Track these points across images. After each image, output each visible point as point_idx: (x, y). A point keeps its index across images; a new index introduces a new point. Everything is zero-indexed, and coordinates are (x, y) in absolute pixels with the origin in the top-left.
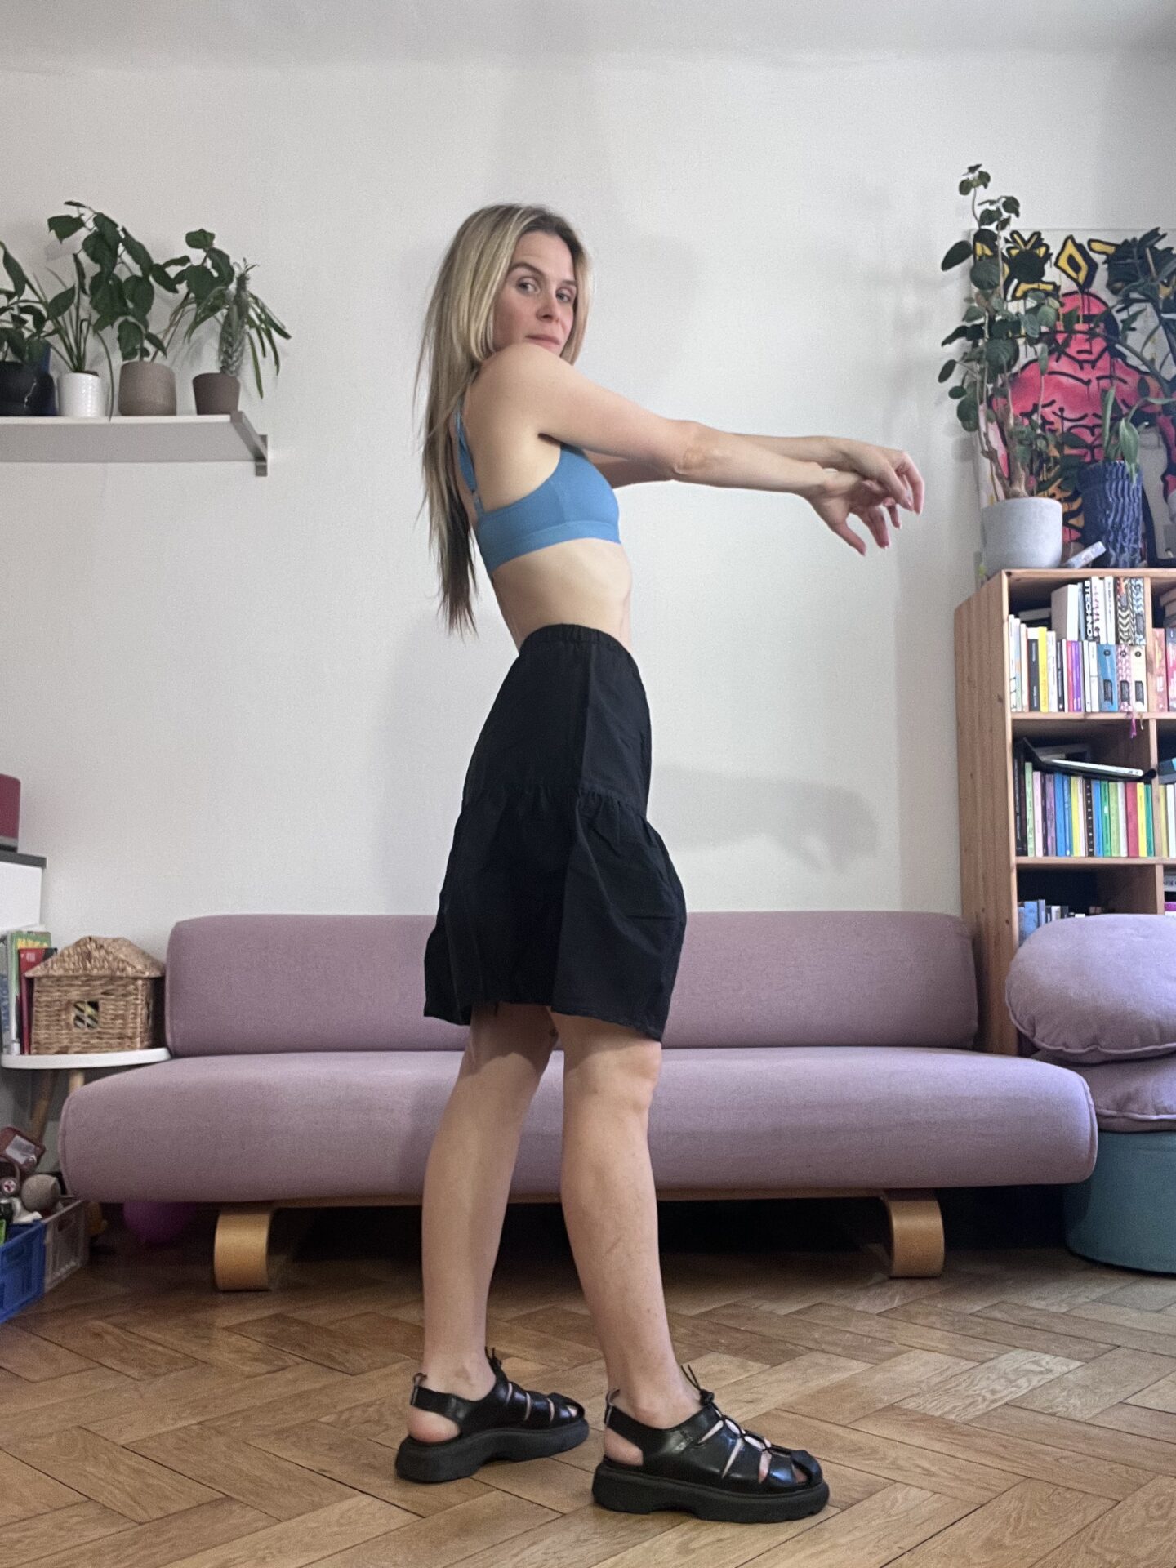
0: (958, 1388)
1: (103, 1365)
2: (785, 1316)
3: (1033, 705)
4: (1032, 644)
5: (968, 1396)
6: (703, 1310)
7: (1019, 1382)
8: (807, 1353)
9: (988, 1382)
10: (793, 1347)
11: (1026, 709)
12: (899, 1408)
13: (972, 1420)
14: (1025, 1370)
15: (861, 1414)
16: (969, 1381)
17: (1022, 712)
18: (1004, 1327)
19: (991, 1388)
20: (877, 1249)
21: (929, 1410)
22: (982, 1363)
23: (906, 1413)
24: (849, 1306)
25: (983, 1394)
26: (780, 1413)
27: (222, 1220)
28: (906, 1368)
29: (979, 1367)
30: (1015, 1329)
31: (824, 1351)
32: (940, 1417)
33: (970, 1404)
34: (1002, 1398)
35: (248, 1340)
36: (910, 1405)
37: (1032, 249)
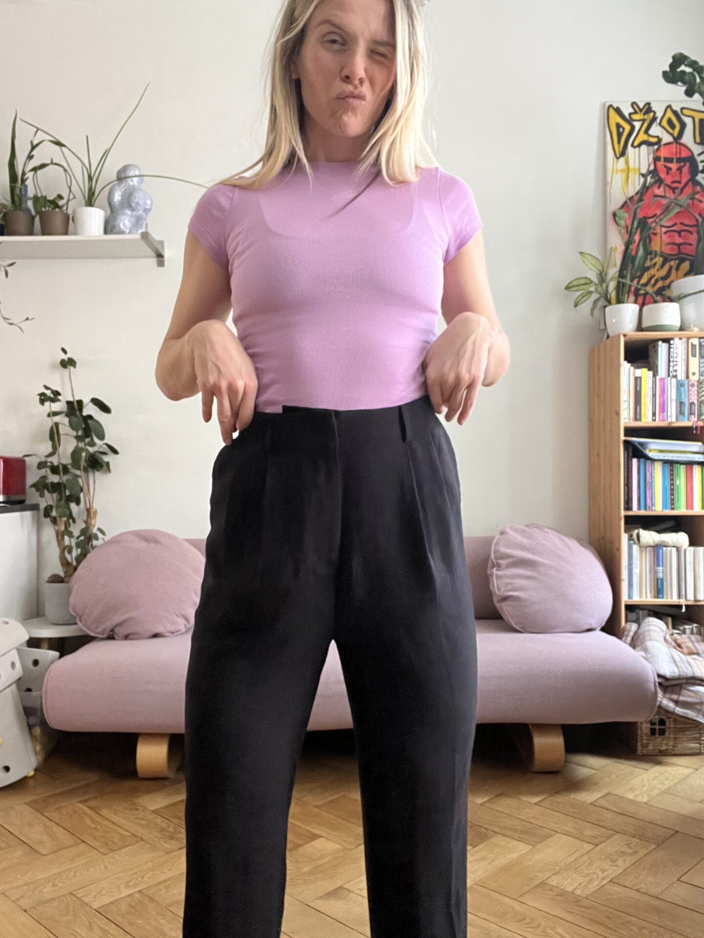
0: (583, 867)
1: (84, 842)
2: (481, 805)
3: (637, 416)
4: (638, 380)
7: (617, 863)
8: (493, 836)
9: (599, 863)
10: (485, 831)
11: (631, 421)
12: (548, 884)
13: (590, 895)
14: (622, 852)
15: (526, 889)
16: (588, 861)
17: (629, 422)
18: (610, 815)
19: (601, 867)
21: (565, 886)
22: (597, 845)
23: (552, 888)
25: (598, 872)
26: (478, 887)
28: (551, 850)
29: (595, 850)
30: (617, 816)
31: (504, 835)
33: (590, 882)
34: (608, 876)
35: (168, 822)
36: (554, 881)
37: (645, 113)
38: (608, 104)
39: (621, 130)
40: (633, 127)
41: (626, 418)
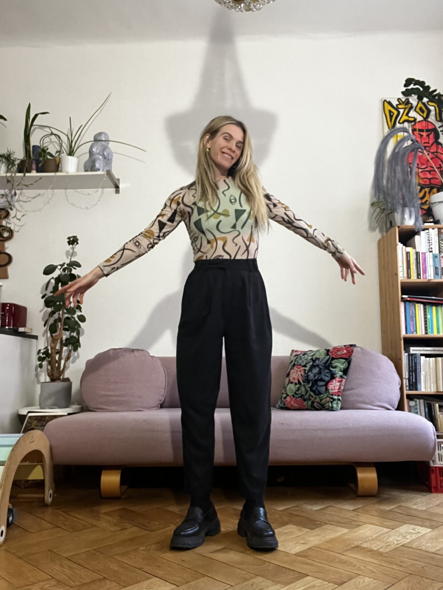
0: (383, 539)
1: (59, 527)
2: (317, 511)
5: (387, 543)
6: (284, 508)
7: (407, 537)
8: (324, 525)
9: (395, 537)
10: (319, 523)
11: (405, 279)
12: (362, 547)
13: (390, 551)
14: (410, 532)
15: (346, 548)
16: (387, 536)
17: (404, 279)
18: (401, 516)
19: (397, 539)
20: (352, 485)
21: (372, 548)
22: (393, 529)
23: (363, 548)
24: (341, 507)
25: (393, 541)
26: (315, 548)
27: (104, 472)
28: (363, 531)
29: (392, 531)
30: (405, 516)
31: (332, 525)
32: (377, 550)
33: (388, 545)
34: (401, 543)
35: (112, 518)
36: (365, 545)
37: (406, 105)
38: (383, 100)
39: (392, 114)
40: (399, 113)
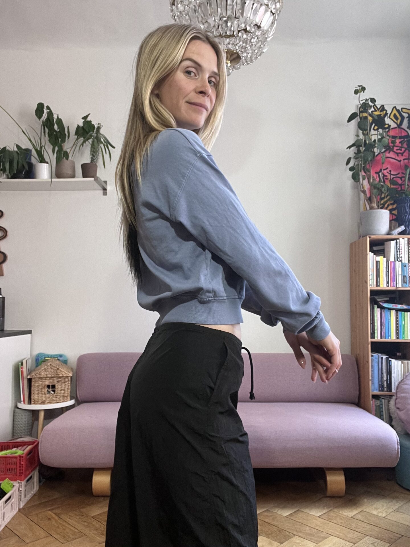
1: (51, 536)
2: (286, 516)
3: (378, 284)
4: (378, 263)
8: (293, 537)
10: (288, 533)
17: (373, 287)
18: (363, 524)
24: (308, 512)
27: (95, 472)
30: (367, 525)
31: (299, 536)
37: (381, 111)
41: (371, 284)
